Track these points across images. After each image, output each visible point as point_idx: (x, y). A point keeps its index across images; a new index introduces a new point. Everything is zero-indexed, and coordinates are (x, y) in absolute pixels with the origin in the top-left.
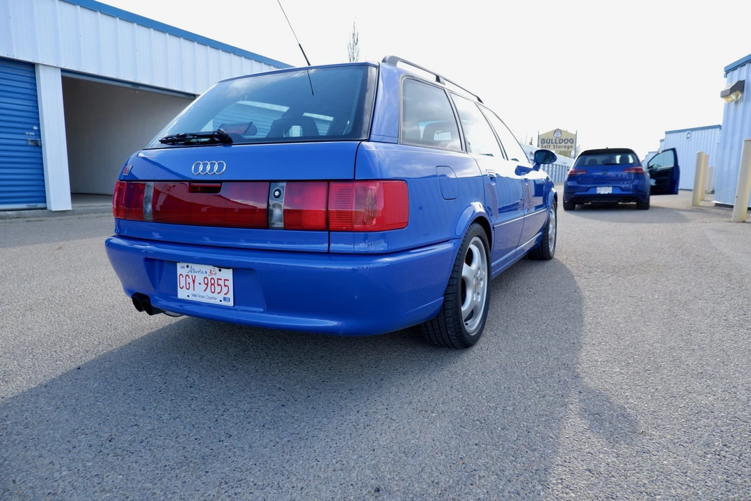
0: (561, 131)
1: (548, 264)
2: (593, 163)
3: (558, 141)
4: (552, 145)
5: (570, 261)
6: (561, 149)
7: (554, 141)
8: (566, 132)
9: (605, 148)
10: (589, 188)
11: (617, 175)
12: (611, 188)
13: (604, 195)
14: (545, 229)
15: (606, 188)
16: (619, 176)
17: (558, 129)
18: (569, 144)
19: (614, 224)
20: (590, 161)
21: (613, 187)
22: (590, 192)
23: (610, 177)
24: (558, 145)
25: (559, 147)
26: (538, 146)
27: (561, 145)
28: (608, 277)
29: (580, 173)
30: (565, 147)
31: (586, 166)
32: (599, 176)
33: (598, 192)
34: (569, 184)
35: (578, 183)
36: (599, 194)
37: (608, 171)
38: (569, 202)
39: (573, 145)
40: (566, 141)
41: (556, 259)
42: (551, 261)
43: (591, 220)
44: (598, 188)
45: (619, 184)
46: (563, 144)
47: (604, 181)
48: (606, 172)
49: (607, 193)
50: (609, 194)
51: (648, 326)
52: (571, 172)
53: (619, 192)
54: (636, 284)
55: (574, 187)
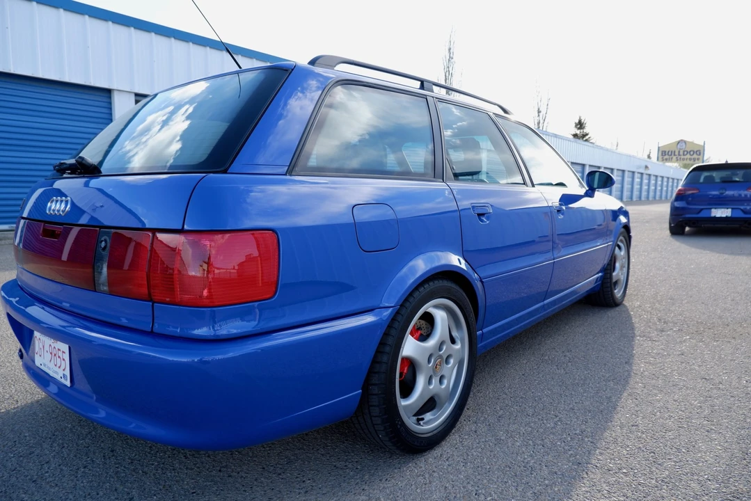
0: (685, 142)
1: (612, 313)
2: (709, 180)
3: (681, 153)
4: (674, 158)
5: (643, 310)
6: (685, 162)
7: (677, 153)
8: (692, 143)
9: (724, 162)
10: (702, 210)
11: (740, 195)
12: (730, 210)
13: (721, 218)
14: (609, 268)
15: (723, 210)
16: (743, 195)
17: (682, 140)
18: (695, 156)
19: (726, 256)
20: (706, 178)
21: (732, 209)
22: (703, 214)
23: (727, 197)
24: (682, 157)
25: (683, 159)
26: (658, 160)
27: (686, 157)
28: (685, 341)
29: (691, 192)
30: (690, 159)
31: (701, 183)
32: (714, 195)
33: (713, 215)
34: (677, 204)
35: (688, 203)
36: (715, 217)
37: (726, 190)
38: (676, 225)
39: (701, 157)
40: (692, 153)
41: (625, 306)
42: (617, 309)
43: (698, 251)
44: (713, 210)
45: (743, 205)
46: (688, 156)
47: (721, 202)
48: (724, 191)
49: (724, 216)
50: (727, 217)
51: (712, 440)
52: (680, 190)
53: (741, 215)
54: (720, 357)
55: (683, 209)
